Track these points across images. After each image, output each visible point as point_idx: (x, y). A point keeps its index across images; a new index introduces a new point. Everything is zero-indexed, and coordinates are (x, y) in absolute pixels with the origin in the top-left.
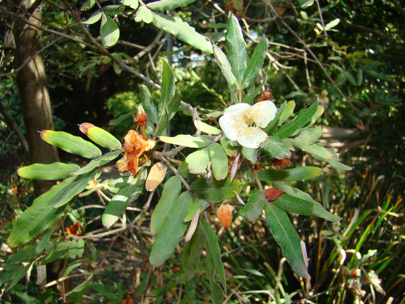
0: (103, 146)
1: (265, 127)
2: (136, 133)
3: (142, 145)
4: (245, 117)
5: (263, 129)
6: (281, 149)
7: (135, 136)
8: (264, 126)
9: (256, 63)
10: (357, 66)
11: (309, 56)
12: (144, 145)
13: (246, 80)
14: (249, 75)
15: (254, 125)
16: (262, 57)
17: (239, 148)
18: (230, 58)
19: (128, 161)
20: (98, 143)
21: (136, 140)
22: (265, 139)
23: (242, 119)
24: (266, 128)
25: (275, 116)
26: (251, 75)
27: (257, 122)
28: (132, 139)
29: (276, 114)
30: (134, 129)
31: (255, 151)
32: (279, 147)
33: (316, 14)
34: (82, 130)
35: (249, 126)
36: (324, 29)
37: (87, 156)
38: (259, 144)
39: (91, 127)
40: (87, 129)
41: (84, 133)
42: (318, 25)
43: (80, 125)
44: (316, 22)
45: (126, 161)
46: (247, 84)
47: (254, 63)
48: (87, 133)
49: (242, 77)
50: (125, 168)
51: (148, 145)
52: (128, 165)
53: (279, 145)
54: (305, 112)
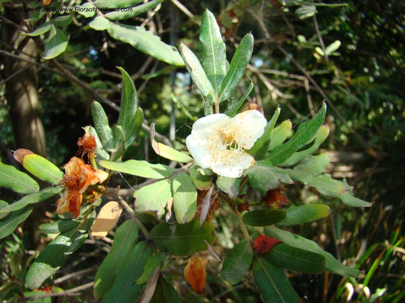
0: (42, 179)
1: (250, 149)
2: (80, 161)
3: (87, 177)
4: (222, 135)
5: (247, 151)
6: (273, 174)
7: (79, 165)
8: (249, 147)
9: (238, 67)
10: (363, 90)
11: (310, 84)
12: (89, 177)
13: (225, 90)
14: (229, 83)
15: (234, 146)
16: (246, 60)
17: (213, 178)
18: (203, 64)
19: (69, 199)
20: (36, 175)
21: (80, 170)
22: (250, 165)
23: (217, 137)
24: (252, 148)
25: (263, 131)
26: (231, 83)
27: (240, 141)
28: (75, 169)
29: (266, 129)
30: (79, 156)
31: (236, 182)
32: (271, 172)
33: (315, 37)
34: (16, 158)
35: (228, 148)
36: (325, 53)
37: (19, 191)
38: (241, 172)
39: (28, 154)
40: (23, 156)
41: (19, 161)
42: (318, 49)
43: (15, 152)
44: (316, 46)
45: (68, 199)
46: (226, 95)
47: (235, 67)
48: (22, 161)
49: (220, 87)
50: (65, 208)
51: (95, 177)
52: (70, 204)
53: (271, 170)
54: (306, 126)
